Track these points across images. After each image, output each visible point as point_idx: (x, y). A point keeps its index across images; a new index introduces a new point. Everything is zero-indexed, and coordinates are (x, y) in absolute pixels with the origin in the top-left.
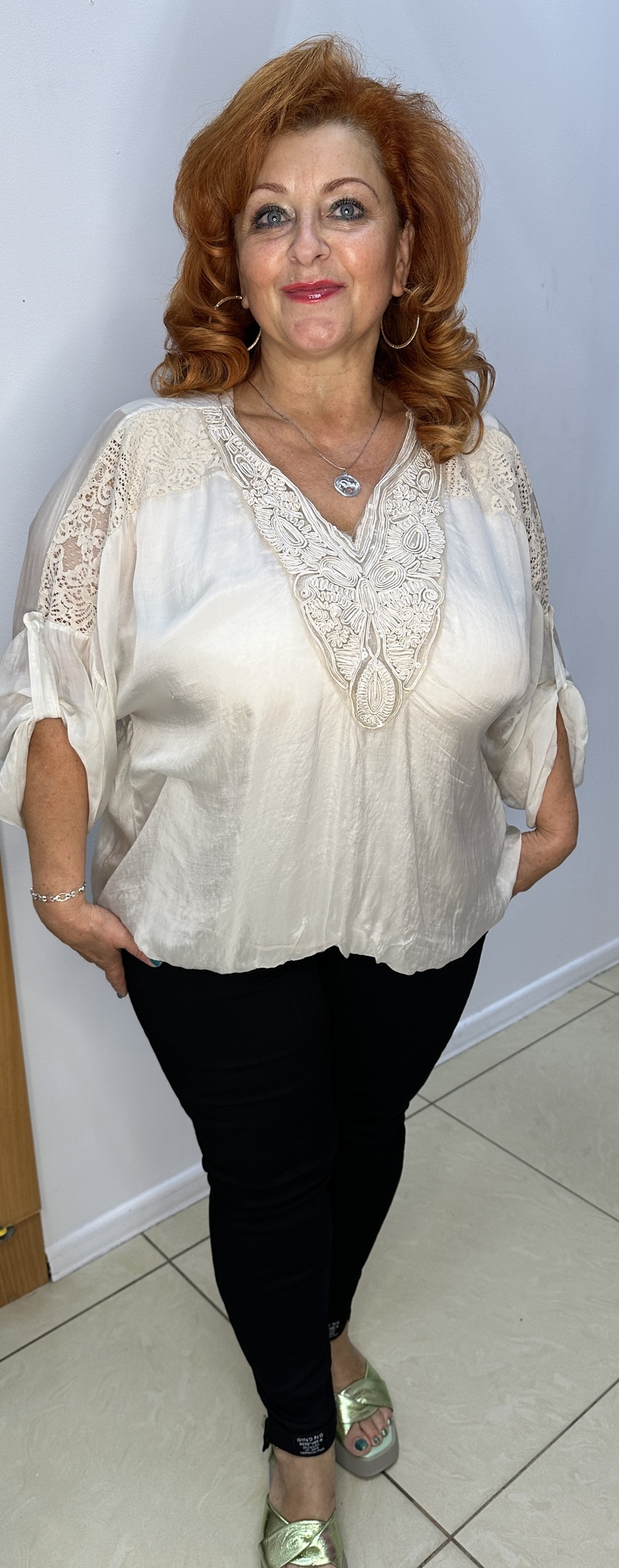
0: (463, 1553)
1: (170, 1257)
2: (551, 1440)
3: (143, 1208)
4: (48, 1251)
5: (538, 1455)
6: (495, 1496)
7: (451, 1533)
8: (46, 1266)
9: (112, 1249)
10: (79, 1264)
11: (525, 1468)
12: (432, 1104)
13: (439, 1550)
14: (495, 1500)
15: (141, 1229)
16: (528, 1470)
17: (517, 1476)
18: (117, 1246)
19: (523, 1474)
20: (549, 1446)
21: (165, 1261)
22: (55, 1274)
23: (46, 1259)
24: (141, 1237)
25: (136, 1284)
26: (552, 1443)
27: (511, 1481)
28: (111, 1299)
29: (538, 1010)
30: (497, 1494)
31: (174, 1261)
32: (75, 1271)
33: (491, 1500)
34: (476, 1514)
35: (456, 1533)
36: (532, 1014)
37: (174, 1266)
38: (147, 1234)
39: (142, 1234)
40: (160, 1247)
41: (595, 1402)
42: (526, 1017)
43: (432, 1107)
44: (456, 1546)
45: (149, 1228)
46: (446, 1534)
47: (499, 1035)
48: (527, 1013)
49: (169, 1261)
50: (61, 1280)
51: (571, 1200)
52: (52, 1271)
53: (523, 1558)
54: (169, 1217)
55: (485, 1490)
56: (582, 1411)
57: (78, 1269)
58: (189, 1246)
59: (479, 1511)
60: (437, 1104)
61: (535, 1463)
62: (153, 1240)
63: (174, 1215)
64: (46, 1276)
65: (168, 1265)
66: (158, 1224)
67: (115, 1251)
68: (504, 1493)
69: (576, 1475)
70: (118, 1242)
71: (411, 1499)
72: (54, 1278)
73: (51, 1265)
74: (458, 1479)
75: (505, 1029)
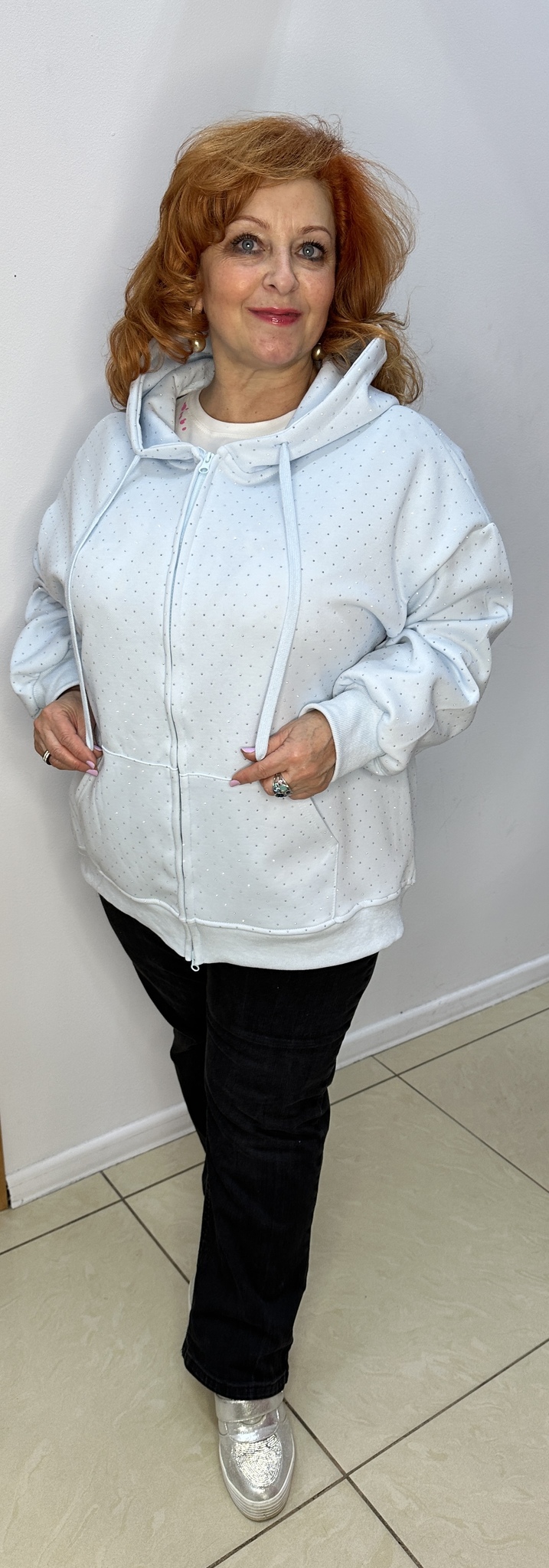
0: (355, 1491)
1: (124, 1195)
2: (458, 1398)
3: (105, 1147)
4: (10, 1180)
5: (443, 1410)
6: (395, 1443)
7: (347, 1472)
8: (6, 1192)
9: (71, 1184)
10: (39, 1194)
11: (428, 1421)
12: (396, 1075)
13: (332, 1485)
14: (394, 1446)
15: (101, 1168)
16: (431, 1422)
17: (419, 1427)
18: (76, 1182)
19: (425, 1426)
20: (455, 1403)
21: (119, 1199)
22: (14, 1201)
23: (7, 1186)
24: (100, 1175)
25: (89, 1217)
26: (458, 1401)
27: (413, 1431)
28: (63, 1228)
29: (517, 996)
30: (397, 1441)
31: (126, 1200)
32: (33, 1200)
33: (390, 1446)
34: (374, 1457)
35: (352, 1472)
36: (509, 999)
37: (126, 1204)
38: (104, 1172)
39: (101, 1172)
40: (116, 1186)
41: (507, 1368)
42: (503, 1001)
43: (397, 1078)
44: (350, 1484)
45: (109, 1168)
46: (342, 1472)
47: (474, 1016)
48: (505, 997)
49: (123, 1199)
50: (19, 1207)
51: (518, 1178)
52: (12, 1198)
53: (411, 1501)
54: (127, 1160)
55: (386, 1437)
56: (493, 1375)
57: (37, 1199)
58: (143, 1187)
59: (377, 1455)
60: (401, 1076)
61: (438, 1417)
62: (110, 1179)
63: (134, 1157)
64: (7, 1203)
65: (122, 1203)
66: (118, 1164)
67: (73, 1186)
68: (405, 1439)
69: (477, 1432)
70: (77, 1178)
71: (315, 1437)
72: (13, 1205)
73: (11, 1193)
74: (363, 1423)
75: (479, 1011)
